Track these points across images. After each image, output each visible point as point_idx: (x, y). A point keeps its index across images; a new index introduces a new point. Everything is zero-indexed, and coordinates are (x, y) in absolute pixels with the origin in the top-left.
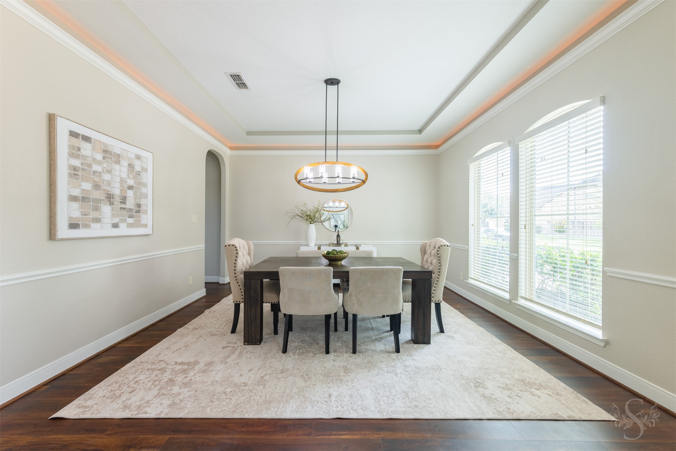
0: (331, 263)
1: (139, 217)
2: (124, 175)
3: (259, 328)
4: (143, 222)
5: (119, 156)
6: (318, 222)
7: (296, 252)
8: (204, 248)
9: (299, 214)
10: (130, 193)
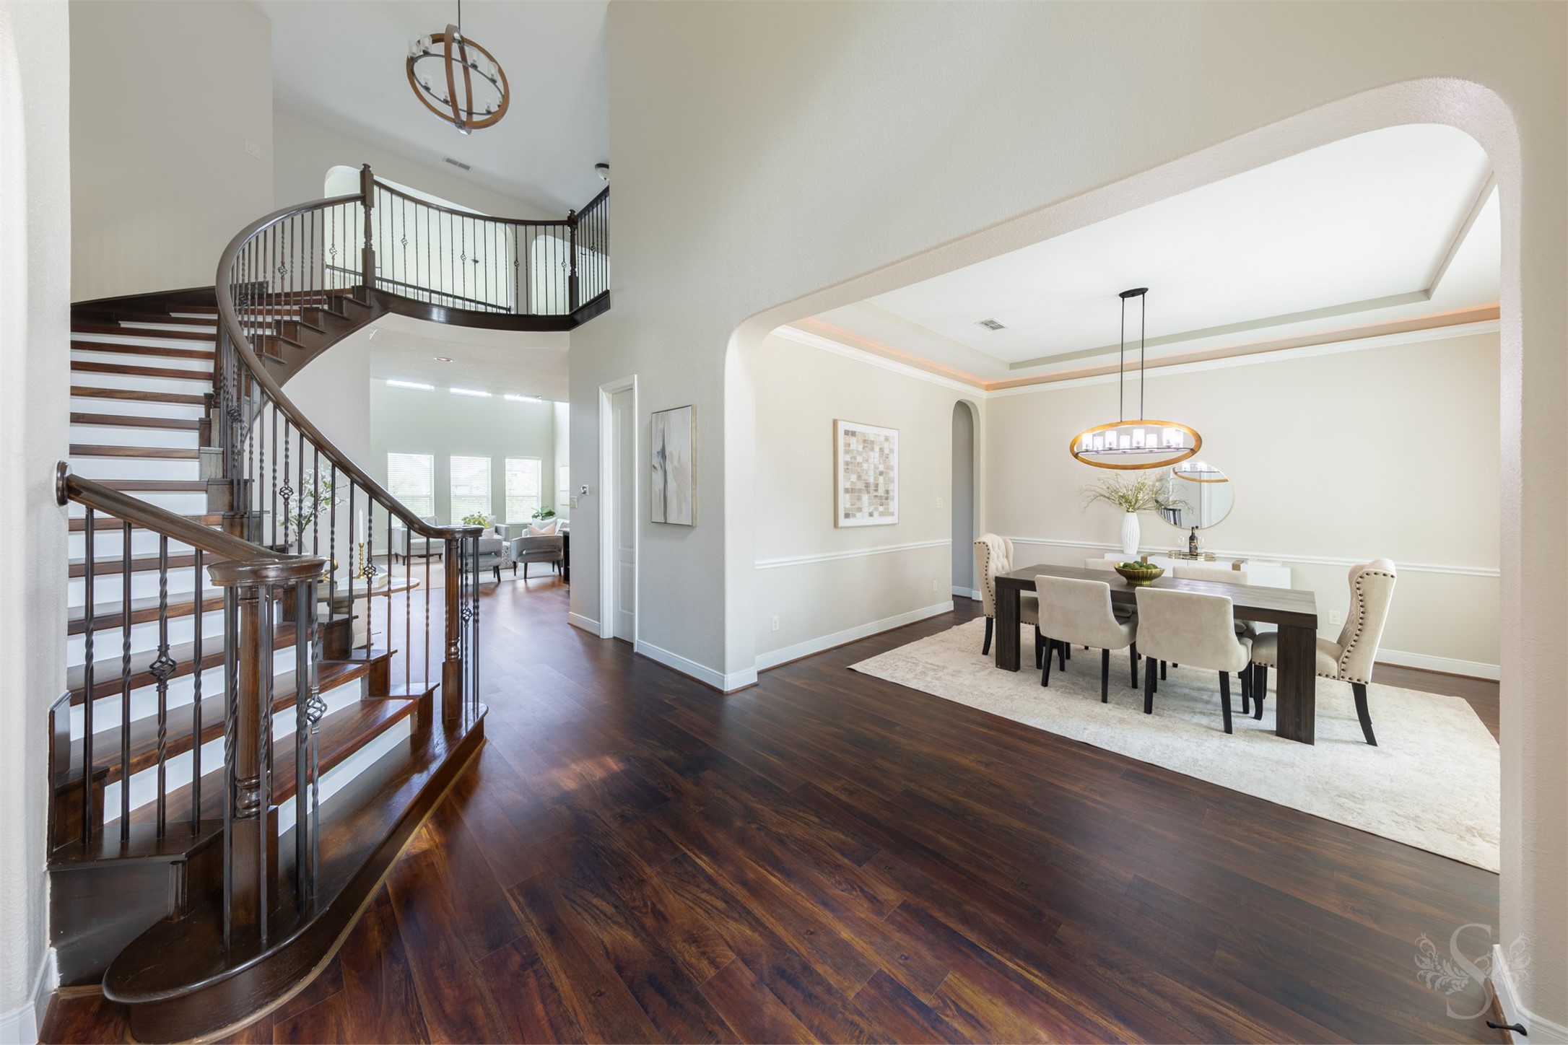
0: (1130, 581)
1: (888, 504)
2: (877, 462)
3: (1014, 651)
4: (891, 510)
5: (873, 442)
6: (1145, 509)
7: (1085, 562)
8: (950, 543)
9: (1104, 493)
10: (881, 479)
